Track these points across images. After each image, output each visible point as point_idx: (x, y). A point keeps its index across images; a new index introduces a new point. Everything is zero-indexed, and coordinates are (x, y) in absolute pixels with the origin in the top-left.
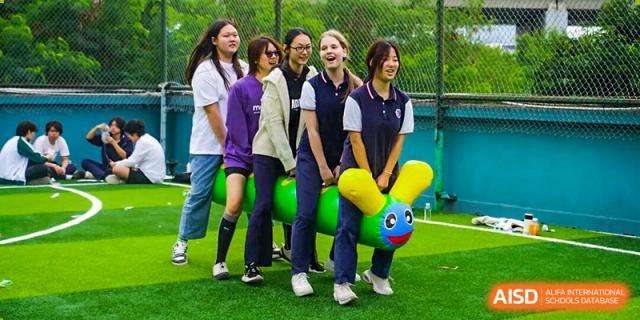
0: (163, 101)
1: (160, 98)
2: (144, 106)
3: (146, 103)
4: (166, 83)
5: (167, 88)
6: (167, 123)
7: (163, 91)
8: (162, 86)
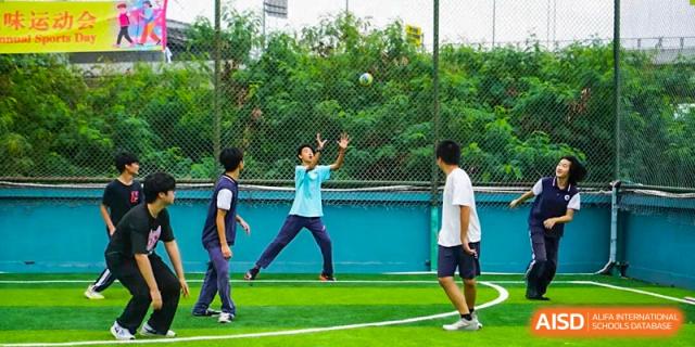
0: (614, 201)
1: (610, 196)
2: (593, 205)
3: (595, 201)
4: (618, 181)
5: (618, 186)
6: (618, 223)
7: (614, 189)
8: (613, 184)
